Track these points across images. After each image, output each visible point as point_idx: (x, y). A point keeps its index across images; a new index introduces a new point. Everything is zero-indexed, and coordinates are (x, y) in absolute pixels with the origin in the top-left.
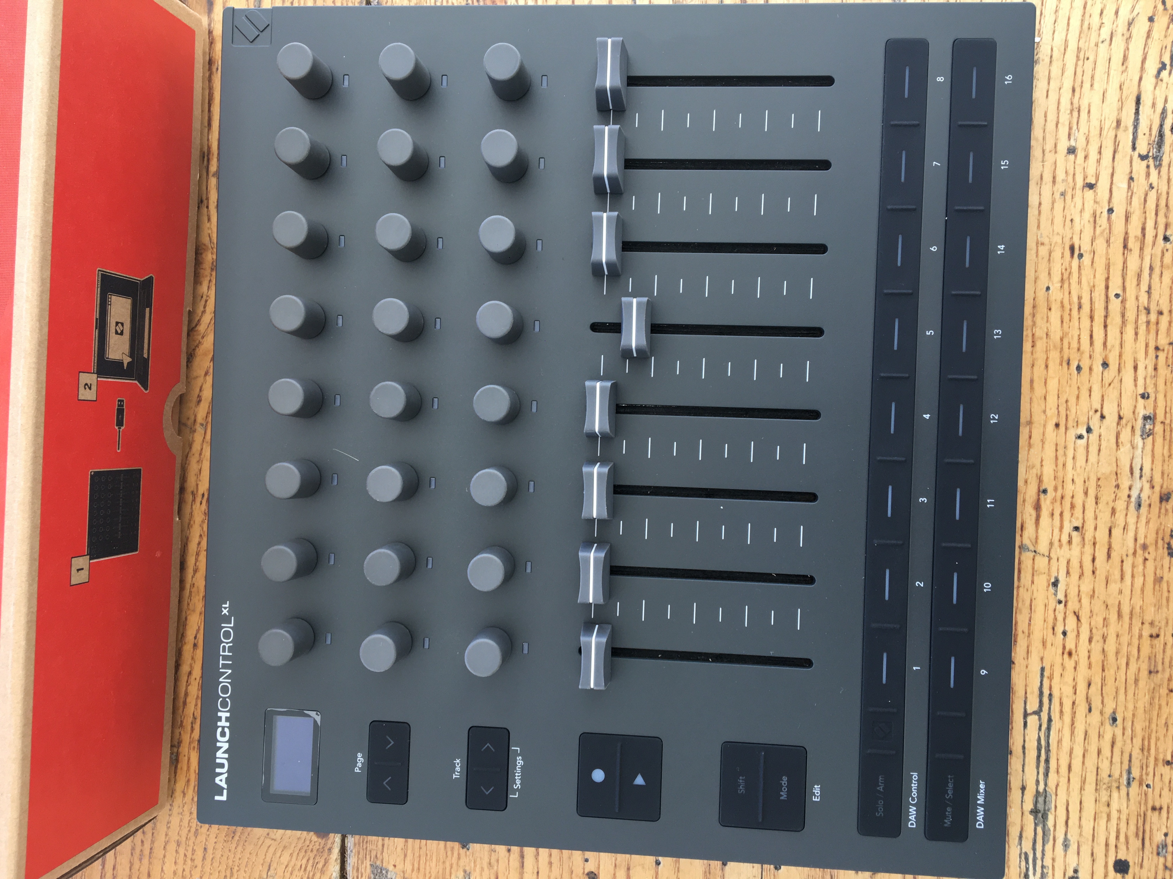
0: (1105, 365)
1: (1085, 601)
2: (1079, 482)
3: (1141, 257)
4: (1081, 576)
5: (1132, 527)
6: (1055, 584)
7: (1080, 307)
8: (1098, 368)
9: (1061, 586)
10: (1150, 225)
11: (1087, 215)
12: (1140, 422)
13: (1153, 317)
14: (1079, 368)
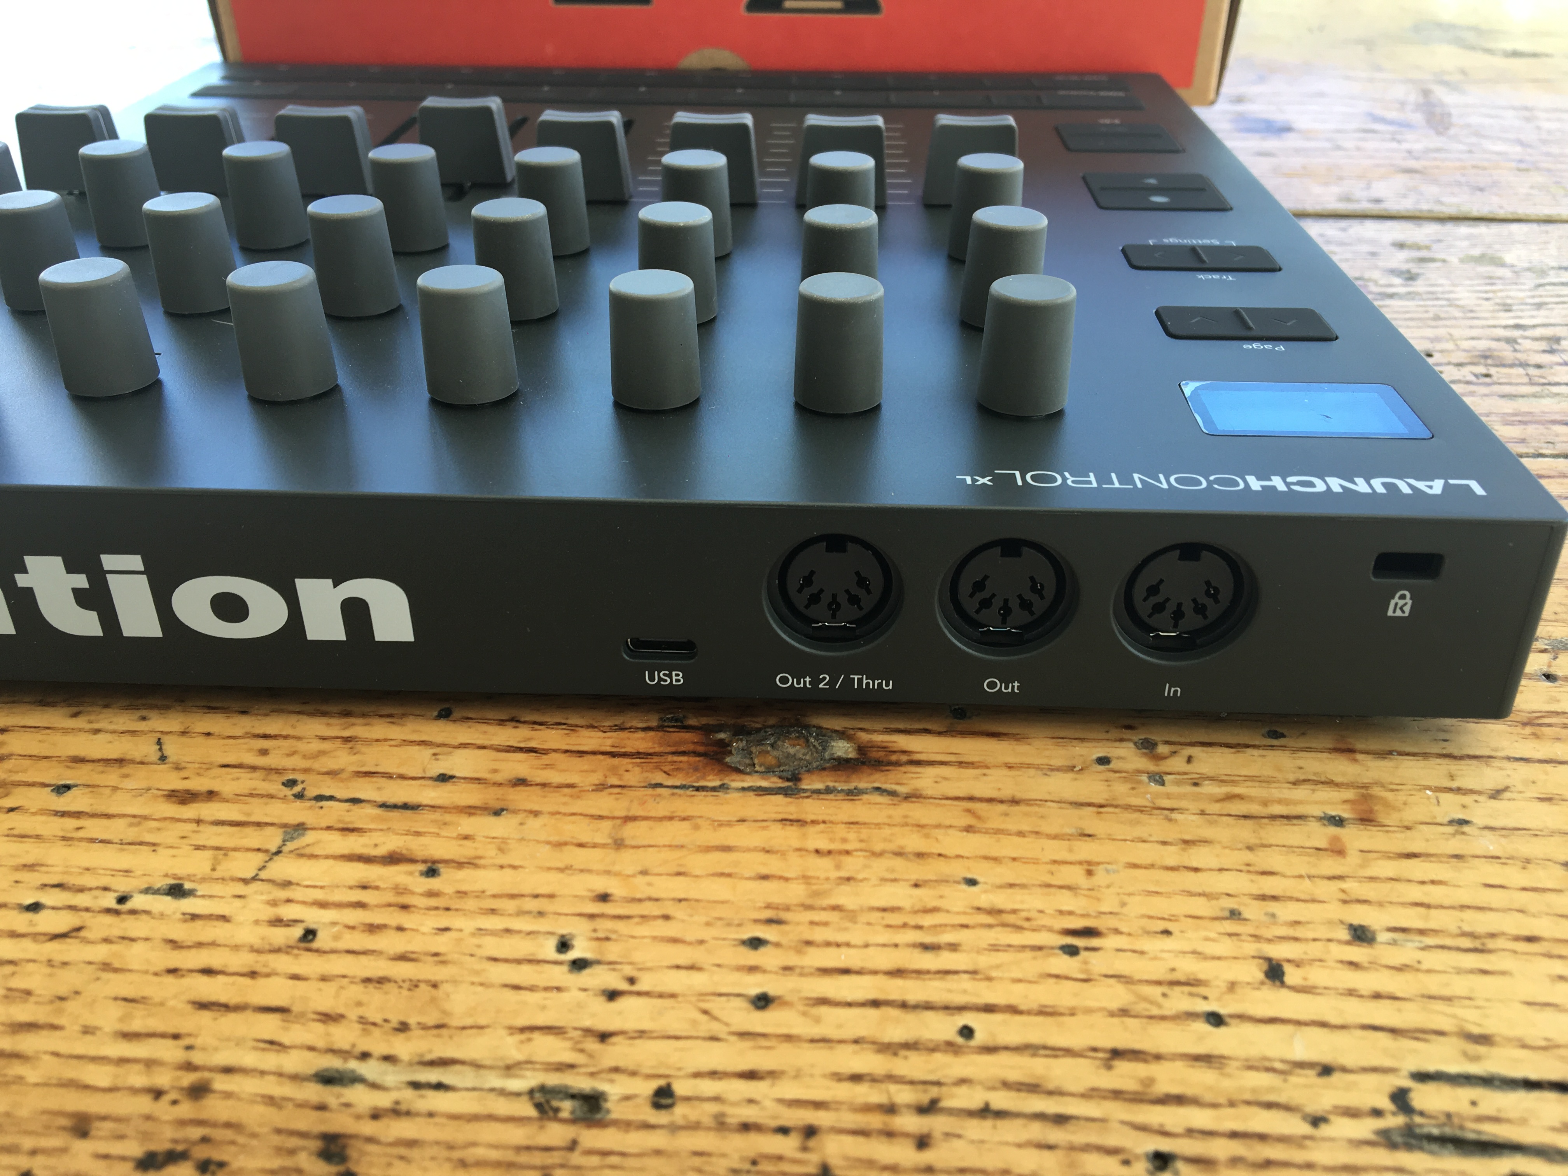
0: (763, 1001)
1: (101, 952)
2: (442, 943)
3: (1092, 1094)
4: (174, 944)
5: (271, 1060)
6: (176, 891)
7: (926, 947)
8: (754, 986)
9: (166, 904)
10: (1200, 1118)
11: (1188, 967)
12: (581, 1083)
13: (910, 1123)
14: (756, 943)
